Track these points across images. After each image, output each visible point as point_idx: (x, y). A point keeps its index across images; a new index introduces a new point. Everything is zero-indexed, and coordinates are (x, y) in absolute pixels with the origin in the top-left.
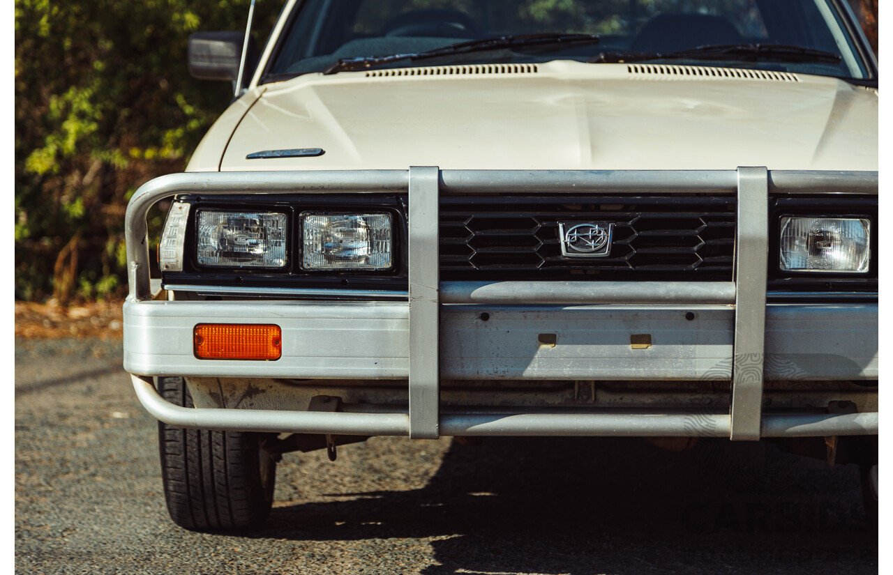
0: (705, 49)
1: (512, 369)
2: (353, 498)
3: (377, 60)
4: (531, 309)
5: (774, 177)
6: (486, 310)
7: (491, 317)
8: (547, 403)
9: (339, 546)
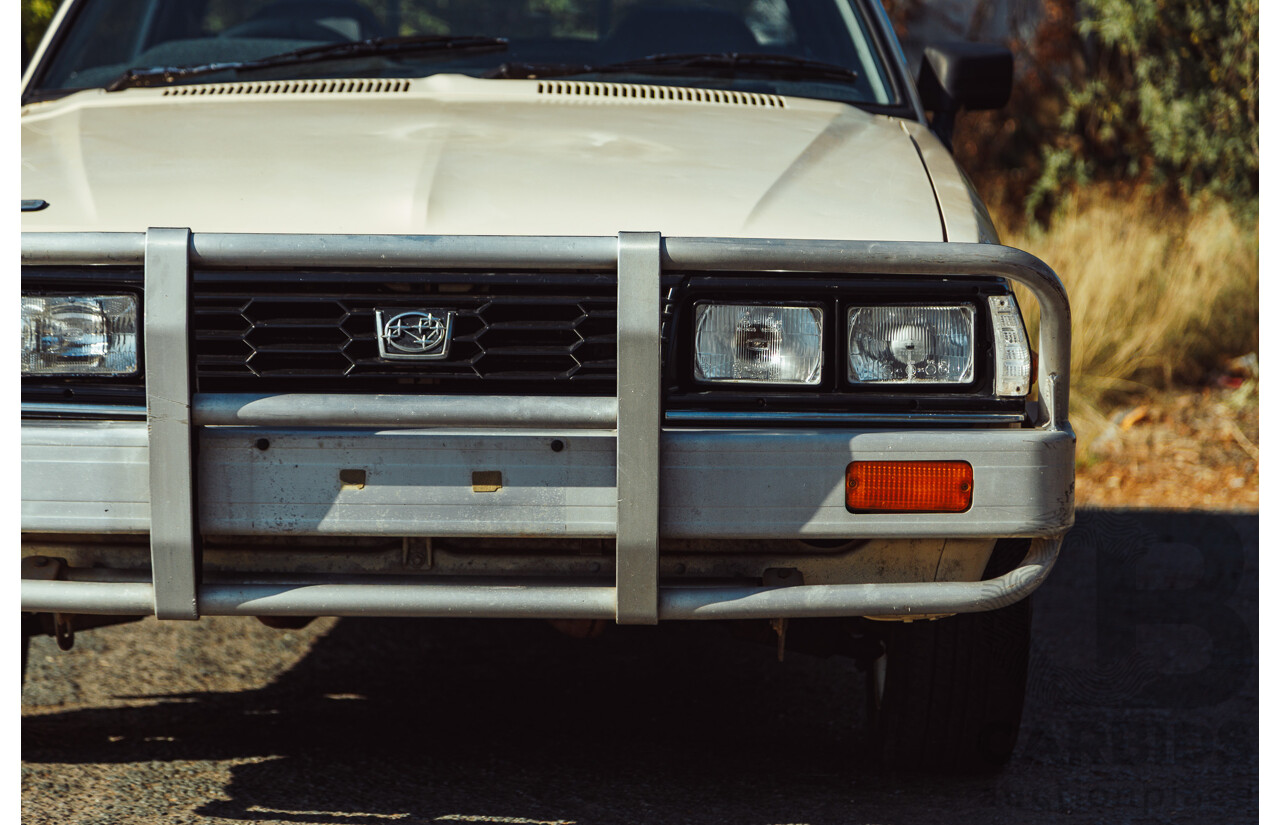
0: (658, 61)
1: (302, 520)
2: (152, 702)
3: (183, 72)
4: (329, 433)
5: (670, 247)
6: (264, 435)
7: (272, 445)
8: (364, 569)
9: (98, 772)
